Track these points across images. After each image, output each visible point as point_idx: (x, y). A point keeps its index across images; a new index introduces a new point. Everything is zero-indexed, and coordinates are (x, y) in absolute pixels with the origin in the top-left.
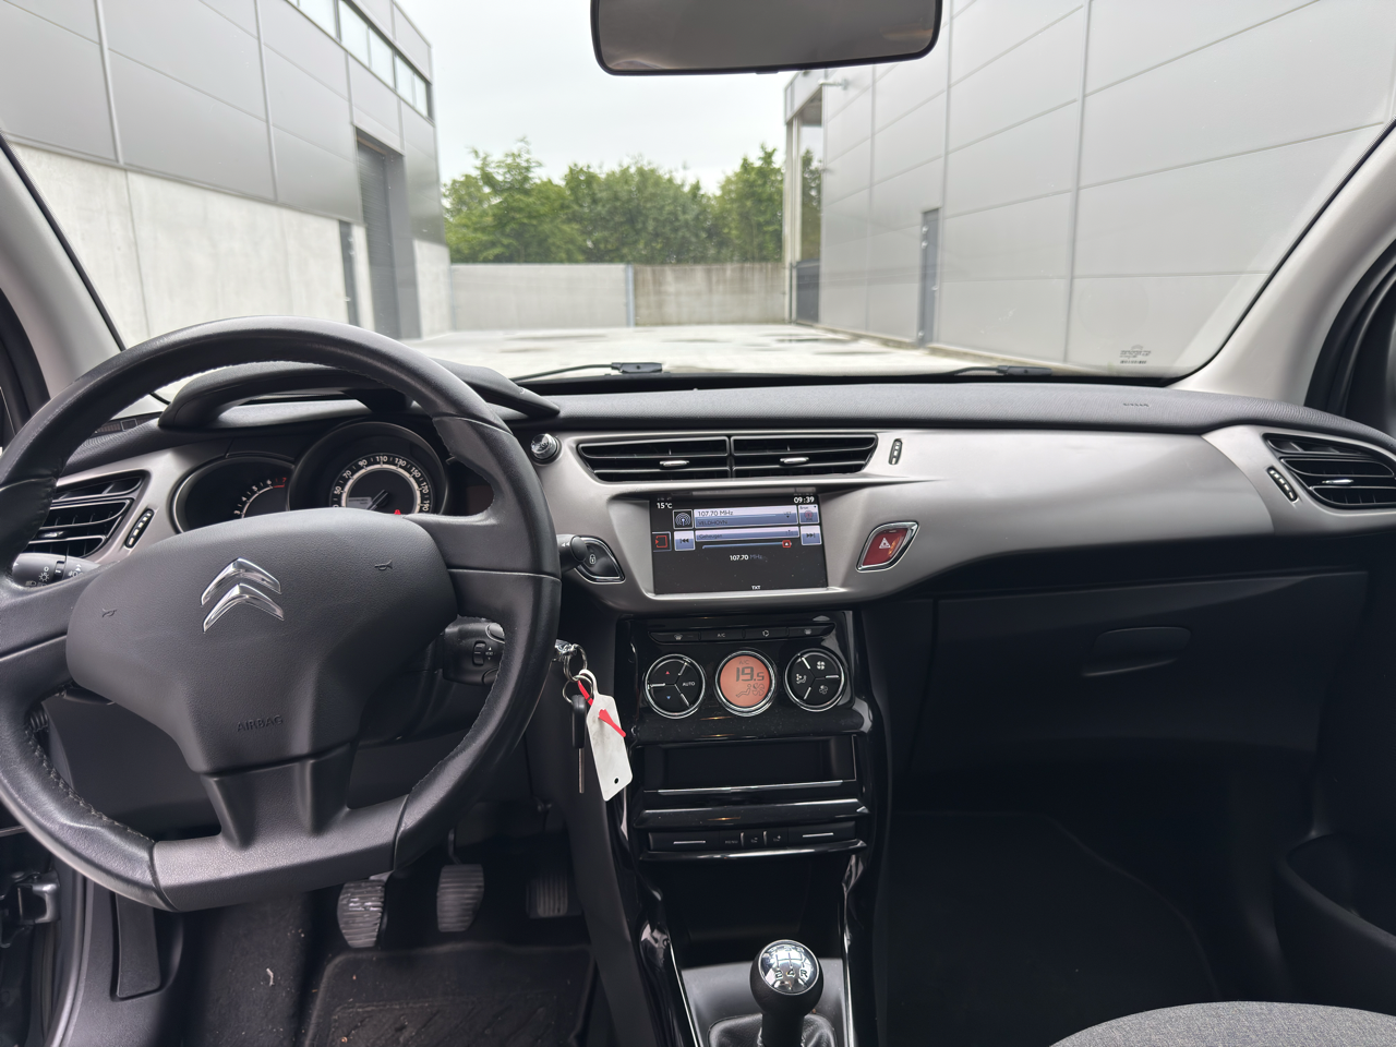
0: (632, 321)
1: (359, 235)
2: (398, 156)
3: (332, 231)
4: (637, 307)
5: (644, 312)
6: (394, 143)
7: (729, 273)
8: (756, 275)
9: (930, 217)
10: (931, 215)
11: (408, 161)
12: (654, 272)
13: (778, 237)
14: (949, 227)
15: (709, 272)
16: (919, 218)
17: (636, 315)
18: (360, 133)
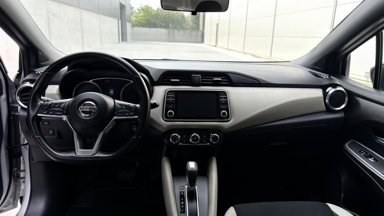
0: (168, 41)
1: (120, 21)
2: (124, 6)
3: (117, 21)
4: (169, 38)
5: (170, 39)
6: (124, 4)
7: (188, 32)
8: (194, 33)
9: (218, 25)
10: (217, 24)
11: (126, 7)
12: (173, 31)
13: (199, 24)
14: (220, 27)
15: (184, 31)
16: (216, 25)
17: (169, 40)
18: (121, 3)
